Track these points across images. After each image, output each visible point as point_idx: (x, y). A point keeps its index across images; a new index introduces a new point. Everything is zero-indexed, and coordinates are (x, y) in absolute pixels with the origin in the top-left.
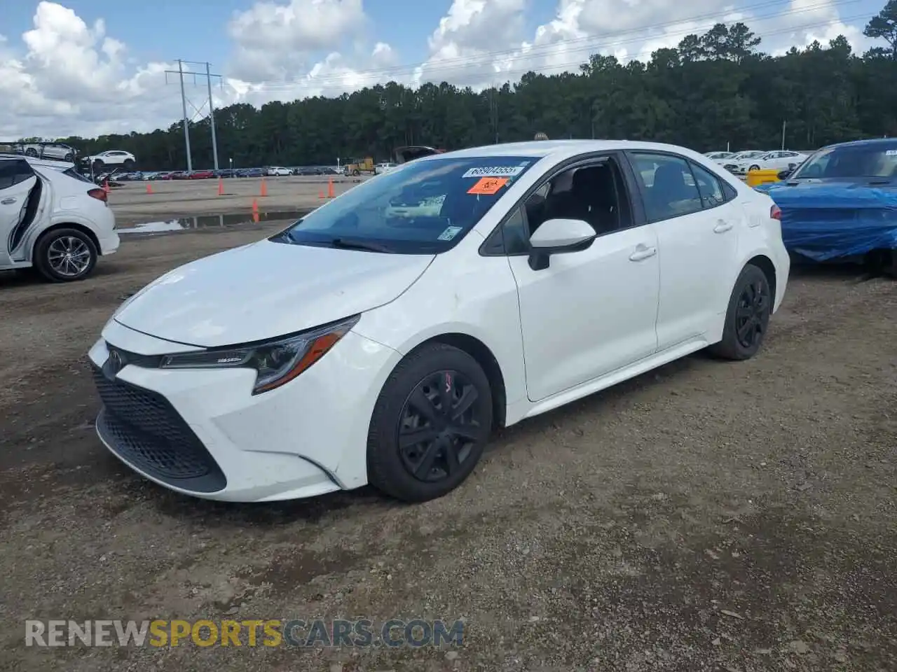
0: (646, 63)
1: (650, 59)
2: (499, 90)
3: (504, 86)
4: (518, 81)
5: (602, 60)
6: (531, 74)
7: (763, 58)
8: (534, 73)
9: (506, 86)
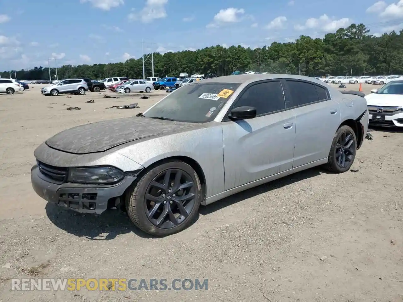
0: (322, 39)
1: (324, 38)
2: (261, 49)
3: (264, 47)
4: (270, 45)
5: (305, 38)
6: (275, 43)
7: (372, 37)
8: (276, 43)
9: (265, 47)
